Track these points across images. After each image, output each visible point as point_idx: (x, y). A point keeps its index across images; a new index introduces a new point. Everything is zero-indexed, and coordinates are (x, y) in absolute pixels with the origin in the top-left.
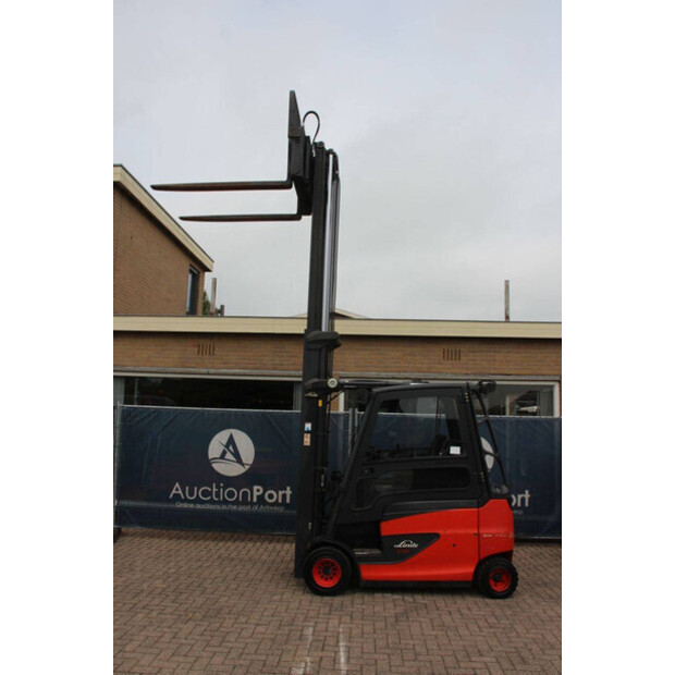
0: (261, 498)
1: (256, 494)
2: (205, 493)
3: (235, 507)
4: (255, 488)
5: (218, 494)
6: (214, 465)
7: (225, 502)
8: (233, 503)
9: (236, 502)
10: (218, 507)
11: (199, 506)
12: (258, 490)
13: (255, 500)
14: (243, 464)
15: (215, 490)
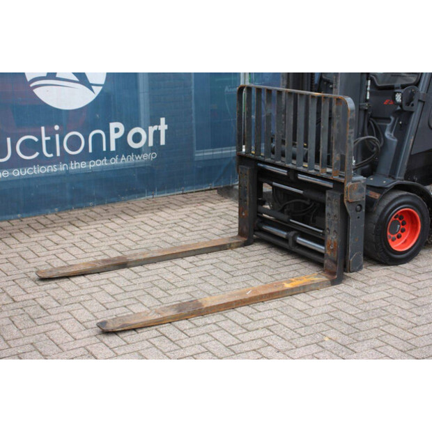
0: (122, 142)
1: (114, 136)
2: (29, 147)
3: (83, 165)
4: (113, 126)
5: (51, 145)
6: (36, 91)
7: (65, 158)
8: (79, 158)
9: (85, 156)
10: (53, 169)
11: (17, 173)
12: (117, 130)
13: (113, 148)
14: (89, 86)
15: (44, 139)
